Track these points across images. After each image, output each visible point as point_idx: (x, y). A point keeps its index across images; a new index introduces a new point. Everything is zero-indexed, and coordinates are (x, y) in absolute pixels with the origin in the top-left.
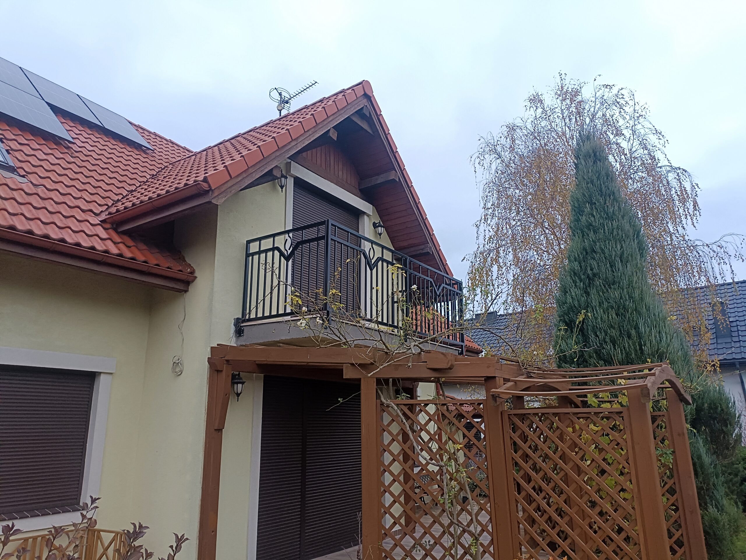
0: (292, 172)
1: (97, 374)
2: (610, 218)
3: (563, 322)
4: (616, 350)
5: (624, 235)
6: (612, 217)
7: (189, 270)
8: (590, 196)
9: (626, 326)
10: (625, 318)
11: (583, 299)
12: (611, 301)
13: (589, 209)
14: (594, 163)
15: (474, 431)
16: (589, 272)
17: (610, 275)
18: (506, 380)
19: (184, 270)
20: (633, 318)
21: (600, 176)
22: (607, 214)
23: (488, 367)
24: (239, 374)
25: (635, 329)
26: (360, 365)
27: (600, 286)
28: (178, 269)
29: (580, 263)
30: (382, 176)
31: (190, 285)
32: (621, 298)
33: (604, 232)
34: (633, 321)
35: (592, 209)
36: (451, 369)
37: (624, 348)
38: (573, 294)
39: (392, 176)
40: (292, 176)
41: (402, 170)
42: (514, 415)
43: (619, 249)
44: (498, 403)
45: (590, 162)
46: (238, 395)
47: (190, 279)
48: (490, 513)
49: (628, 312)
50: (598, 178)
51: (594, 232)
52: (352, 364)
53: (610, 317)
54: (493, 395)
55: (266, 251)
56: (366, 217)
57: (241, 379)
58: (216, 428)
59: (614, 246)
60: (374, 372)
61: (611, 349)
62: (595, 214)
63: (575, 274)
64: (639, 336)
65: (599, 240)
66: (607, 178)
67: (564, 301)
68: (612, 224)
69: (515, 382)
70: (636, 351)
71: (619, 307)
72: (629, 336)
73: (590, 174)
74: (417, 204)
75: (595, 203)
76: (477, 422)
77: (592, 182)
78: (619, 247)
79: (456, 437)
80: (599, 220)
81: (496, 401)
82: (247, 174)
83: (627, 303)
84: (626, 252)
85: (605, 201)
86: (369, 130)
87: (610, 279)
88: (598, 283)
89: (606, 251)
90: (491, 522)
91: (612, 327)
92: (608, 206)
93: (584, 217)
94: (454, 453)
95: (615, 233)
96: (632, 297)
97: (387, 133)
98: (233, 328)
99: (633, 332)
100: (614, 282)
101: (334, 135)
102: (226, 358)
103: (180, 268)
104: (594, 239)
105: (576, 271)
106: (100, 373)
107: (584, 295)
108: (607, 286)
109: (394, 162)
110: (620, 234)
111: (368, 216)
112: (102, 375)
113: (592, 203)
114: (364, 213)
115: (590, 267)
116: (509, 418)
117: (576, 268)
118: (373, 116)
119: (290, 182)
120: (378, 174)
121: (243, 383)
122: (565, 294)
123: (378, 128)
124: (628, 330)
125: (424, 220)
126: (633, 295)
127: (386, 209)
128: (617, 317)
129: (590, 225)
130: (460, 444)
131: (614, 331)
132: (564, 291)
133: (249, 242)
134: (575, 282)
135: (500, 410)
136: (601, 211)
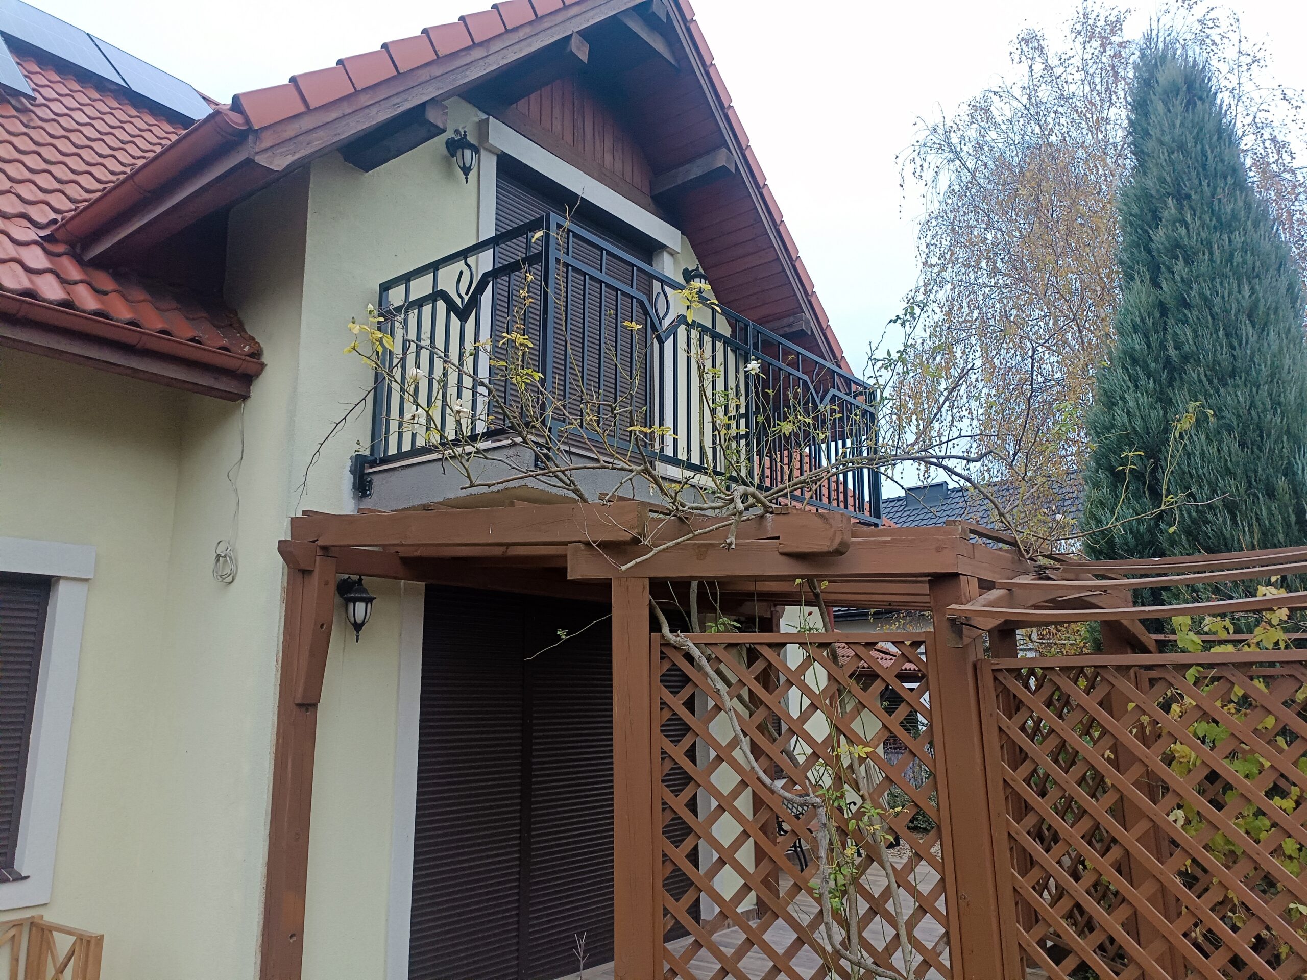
0: (491, 141)
1: (53, 580)
2: (1225, 225)
3: (1107, 469)
4: (1237, 525)
5: (1258, 264)
6: (1231, 225)
7: (247, 349)
8: (1177, 182)
9: (1263, 470)
10: (1261, 450)
11: (1154, 414)
12: (1226, 414)
13: (1173, 211)
14: (1187, 106)
15: (902, 712)
16: (1172, 352)
17: (1224, 357)
18: (986, 585)
19: (233, 348)
20: (1281, 451)
21: (1201, 136)
22: (1219, 219)
23: (939, 550)
24: (360, 580)
25: (1286, 475)
26: (603, 545)
27: (1201, 381)
28: (220, 344)
29: (1146, 336)
30: (699, 162)
31: (254, 384)
32: (1253, 405)
33: (1211, 260)
34: (1282, 458)
35: (1180, 209)
36: (842, 554)
37: (1258, 520)
38: (1132, 404)
39: (720, 160)
40: (491, 150)
41: (743, 150)
42: (1008, 670)
43: (1247, 297)
44: (966, 640)
45: (1178, 106)
46: (358, 627)
47: (250, 368)
48: (945, 921)
49: (1269, 435)
50: (1197, 139)
51: (1186, 262)
52: (587, 544)
53: (1226, 449)
54: (953, 621)
55: (420, 303)
56: (666, 256)
57: (365, 591)
58: (298, 701)
59: (1236, 290)
60: (638, 560)
61: (1225, 523)
62: (1189, 219)
63: (1135, 361)
64: (1295, 492)
65: (1197, 277)
66: (1219, 138)
67: (1107, 424)
68: (1230, 241)
69: (1010, 589)
70: (1288, 525)
71: (1246, 427)
72: (1271, 494)
73: (1177, 131)
74: (777, 226)
75: (1188, 197)
76: (912, 690)
77: (1182, 147)
78: (1246, 291)
79: (856, 726)
80: (1199, 234)
81: (960, 634)
82: (355, 108)
83: (1269, 417)
84: (1262, 302)
85: (1215, 189)
86: (667, 54)
87: (1225, 364)
88: (1195, 376)
89: (1217, 300)
90: (948, 943)
91: (1229, 472)
92: (1220, 200)
93: (1161, 231)
94: (851, 766)
95: (1237, 259)
96: (1280, 404)
97: (708, 63)
98: (347, 480)
99: (1282, 483)
100: (1234, 370)
101: (582, 52)
102: (319, 543)
103: (225, 342)
104: (1185, 276)
105: (1136, 355)
106: (58, 578)
107: (1158, 406)
108: (1215, 381)
109: (724, 131)
110: (1250, 262)
111: (672, 254)
112: (61, 582)
113: (1181, 198)
114: (662, 247)
115: (1175, 341)
116: (995, 679)
117: (1137, 347)
118: (675, 23)
119: (489, 165)
120: (691, 160)
121: (369, 600)
122: (1110, 409)
123: (687, 49)
124: (1267, 479)
125: (794, 262)
126: (1282, 399)
127: (712, 240)
128: (1242, 451)
129: (1175, 248)
130: (866, 745)
131: (1232, 482)
132: (1109, 401)
133: (385, 287)
134: (1134, 379)
135: (972, 659)
136: (1203, 212)
